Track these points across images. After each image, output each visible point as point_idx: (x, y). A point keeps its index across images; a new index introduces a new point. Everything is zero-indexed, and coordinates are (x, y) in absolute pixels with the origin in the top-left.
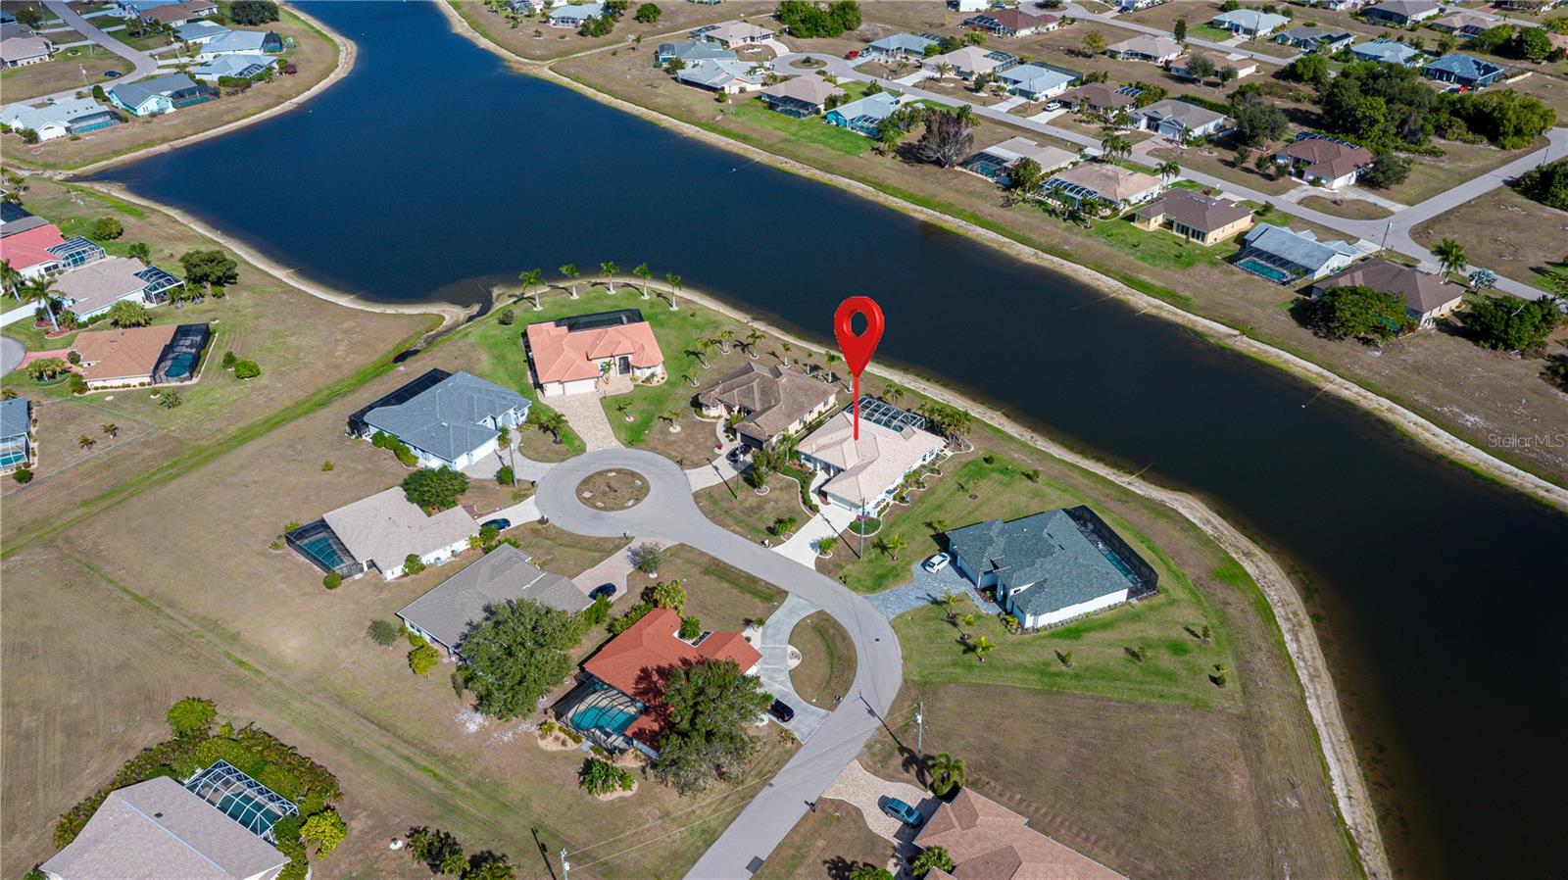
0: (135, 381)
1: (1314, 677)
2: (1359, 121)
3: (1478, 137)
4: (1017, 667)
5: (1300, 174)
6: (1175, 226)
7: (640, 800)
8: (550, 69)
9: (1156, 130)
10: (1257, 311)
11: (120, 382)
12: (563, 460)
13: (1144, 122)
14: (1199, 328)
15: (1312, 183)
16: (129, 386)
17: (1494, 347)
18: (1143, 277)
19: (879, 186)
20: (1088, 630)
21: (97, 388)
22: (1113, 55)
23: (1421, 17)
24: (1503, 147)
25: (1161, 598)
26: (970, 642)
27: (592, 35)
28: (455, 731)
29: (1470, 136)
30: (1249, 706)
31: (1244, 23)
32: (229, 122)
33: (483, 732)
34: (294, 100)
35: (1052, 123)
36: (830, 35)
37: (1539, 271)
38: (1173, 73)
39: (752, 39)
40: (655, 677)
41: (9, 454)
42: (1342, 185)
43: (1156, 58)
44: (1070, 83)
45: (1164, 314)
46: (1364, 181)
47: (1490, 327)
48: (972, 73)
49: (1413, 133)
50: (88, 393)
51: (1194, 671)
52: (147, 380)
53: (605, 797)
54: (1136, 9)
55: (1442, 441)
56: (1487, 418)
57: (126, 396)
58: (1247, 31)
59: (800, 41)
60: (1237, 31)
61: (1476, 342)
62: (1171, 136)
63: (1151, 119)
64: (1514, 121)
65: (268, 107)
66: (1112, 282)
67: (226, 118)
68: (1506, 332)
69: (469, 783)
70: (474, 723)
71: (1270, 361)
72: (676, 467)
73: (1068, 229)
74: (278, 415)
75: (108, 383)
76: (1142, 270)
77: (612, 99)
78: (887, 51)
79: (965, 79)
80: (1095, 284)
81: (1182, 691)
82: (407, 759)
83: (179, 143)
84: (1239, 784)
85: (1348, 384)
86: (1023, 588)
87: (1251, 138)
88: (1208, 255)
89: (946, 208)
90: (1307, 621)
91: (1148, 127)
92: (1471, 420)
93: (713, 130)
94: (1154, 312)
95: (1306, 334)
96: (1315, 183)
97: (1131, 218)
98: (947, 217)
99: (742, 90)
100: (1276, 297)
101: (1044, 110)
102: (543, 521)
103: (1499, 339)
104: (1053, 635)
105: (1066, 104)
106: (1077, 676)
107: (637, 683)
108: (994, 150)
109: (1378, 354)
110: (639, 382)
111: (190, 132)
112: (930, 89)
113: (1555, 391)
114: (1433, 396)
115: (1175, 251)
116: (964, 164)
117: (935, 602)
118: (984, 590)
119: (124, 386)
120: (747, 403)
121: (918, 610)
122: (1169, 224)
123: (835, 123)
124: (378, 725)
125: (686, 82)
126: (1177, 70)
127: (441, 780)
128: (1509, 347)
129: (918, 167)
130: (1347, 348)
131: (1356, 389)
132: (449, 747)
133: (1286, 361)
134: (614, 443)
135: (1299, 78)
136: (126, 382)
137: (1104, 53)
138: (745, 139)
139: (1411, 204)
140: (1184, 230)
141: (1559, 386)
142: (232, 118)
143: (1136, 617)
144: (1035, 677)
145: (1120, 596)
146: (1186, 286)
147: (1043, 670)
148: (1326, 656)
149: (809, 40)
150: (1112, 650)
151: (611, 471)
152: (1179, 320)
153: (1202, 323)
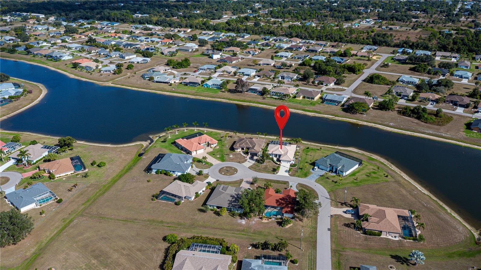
0: (69, 173)
1: (400, 173)
2: (327, 72)
3: (351, 73)
4: (348, 183)
5: (322, 84)
6: (306, 97)
7: (295, 225)
8: (112, 83)
9: (284, 79)
10: (336, 111)
11: (64, 174)
12: (209, 168)
13: (280, 78)
14: (326, 117)
15: (326, 86)
16: (68, 175)
17: (386, 110)
18: (306, 109)
19: (229, 99)
20: (356, 173)
21: (57, 177)
22: (260, 65)
23: (320, 50)
24: (357, 74)
25: (364, 165)
26: (335, 181)
27: (117, 74)
28: (241, 225)
29: (349, 73)
30: (395, 179)
31: (284, 55)
32: (21, 108)
33: (246, 223)
34: (37, 100)
35: (258, 80)
36: (185, 68)
37: (381, 96)
38: (276, 67)
39: (166, 70)
40: (280, 201)
41: (48, 197)
42: (332, 85)
43: (270, 64)
44: (256, 72)
45: (316, 116)
46: (335, 84)
47: (384, 106)
48: (231, 72)
49: (339, 73)
50: (56, 179)
51: (381, 176)
52: (73, 172)
53: (287, 227)
54: (255, 55)
55: (389, 129)
56: (394, 123)
57: (69, 178)
58: (285, 57)
59: (178, 70)
60: (283, 57)
61: (382, 110)
62: (288, 80)
63: (282, 77)
64: (358, 68)
65: (31, 103)
66: (301, 111)
67: (20, 107)
68: (388, 106)
69: (252, 233)
70: (243, 222)
71: (345, 120)
72: (239, 164)
73: (282, 102)
74: (119, 174)
75: (61, 175)
76: (305, 108)
77: (138, 89)
78: (205, 69)
79: (229, 74)
80: (297, 112)
81: (382, 180)
82: (233, 233)
83: (9, 116)
84: (404, 192)
85: (364, 122)
86: (340, 168)
87: (308, 78)
88: (317, 102)
89: (250, 102)
90: (391, 164)
91: (281, 79)
92: (391, 124)
93: (174, 92)
94: (314, 115)
95: (348, 114)
96: (326, 85)
97: (295, 97)
98: (251, 104)
99: (175, 82)
100: (338, 109)
101: (254, 78)
102: (217, 181)
103: (387, 108)
104: (350, 176)
105: (259, 76)
106: (360, 182)
107: (276, 203)
108: (252, 87)
109: (365, 115)
110: (213, 148)
111: (11, 112)
112: (222, 77)
113: (402, 116)
114: (381, 121)
115: (309, 103)
116: (247, 91)
117: (321, 176)
118: (329, 171)
119: (66, 175)
120: (248, 146)
121: (319, 178)
122: (304, 97)
123: (206, 87)
124: (219, 229)
125: (157, 82)
126: (277, 66)
127: (245, 235)
128: (389, 110)
129: (235, 94)
130: (358, 115)
131: (366, 123)
132: (242, 228)
133: (348, 120)
134: (219, 162)
135: (305, 65)
136: (67, 174)
137: (257, 65)
138: (185, 93)
139: (348, 87)
140: (308, 98)
141: (402, 115)
142: (22, 107)
143: (362, 169)
144: (352, 184)
145: (357, 166)
146: (318, 109)
147: (353, 182)
148: (399, 169)
149: (180, 69)
150: (363, 176)
151: (224, 167)
152: (320, 116)
153: (326, 116)
